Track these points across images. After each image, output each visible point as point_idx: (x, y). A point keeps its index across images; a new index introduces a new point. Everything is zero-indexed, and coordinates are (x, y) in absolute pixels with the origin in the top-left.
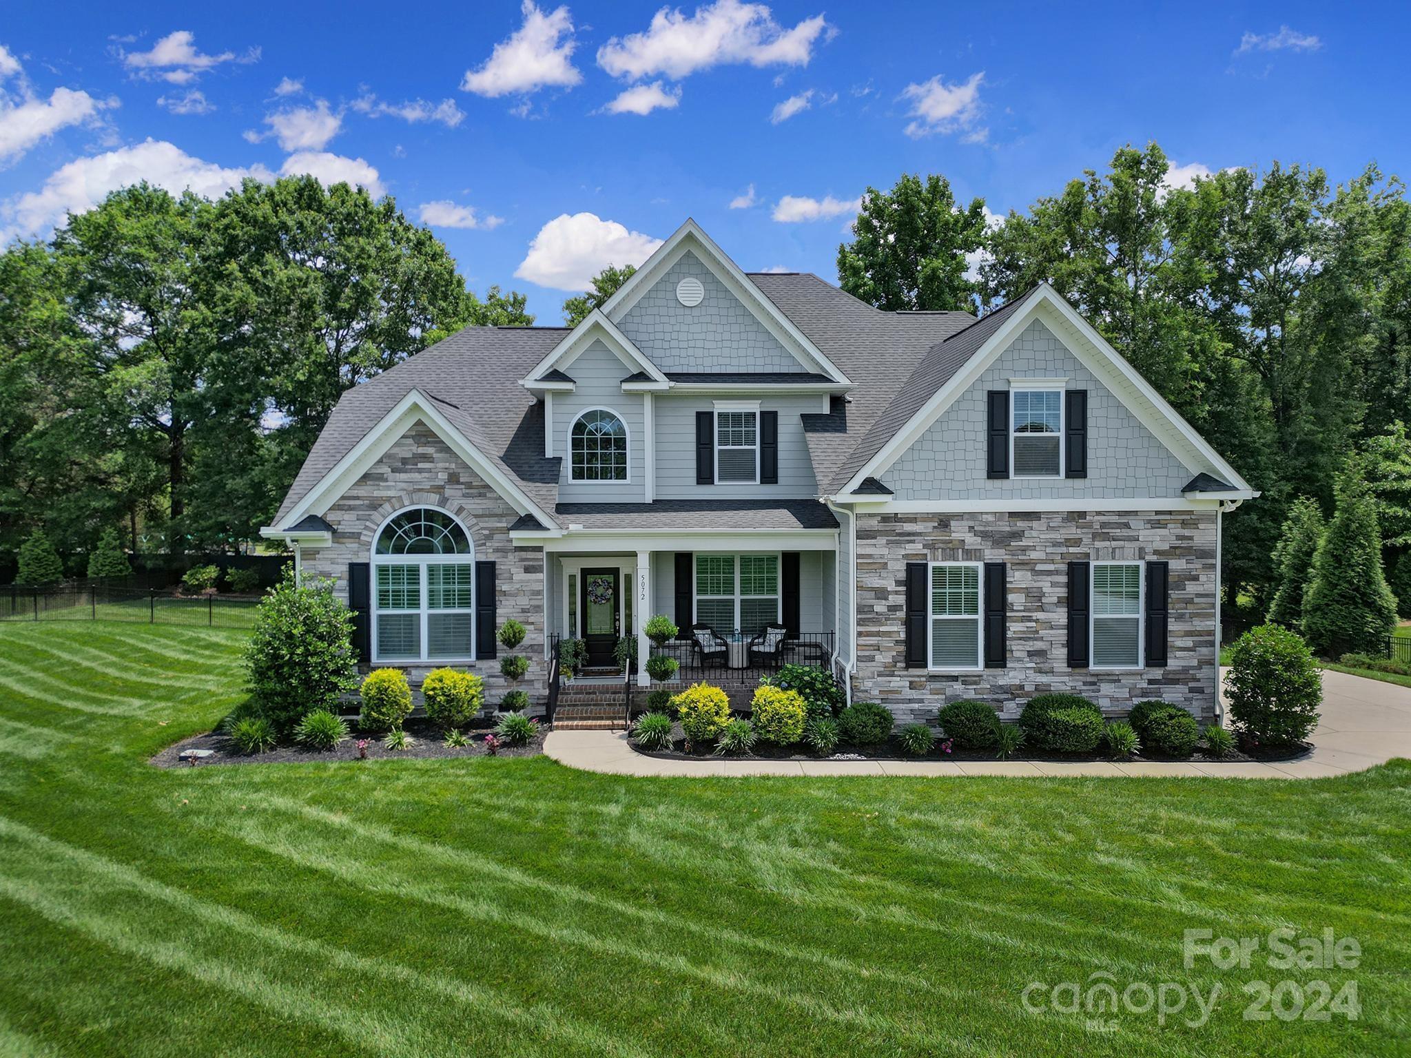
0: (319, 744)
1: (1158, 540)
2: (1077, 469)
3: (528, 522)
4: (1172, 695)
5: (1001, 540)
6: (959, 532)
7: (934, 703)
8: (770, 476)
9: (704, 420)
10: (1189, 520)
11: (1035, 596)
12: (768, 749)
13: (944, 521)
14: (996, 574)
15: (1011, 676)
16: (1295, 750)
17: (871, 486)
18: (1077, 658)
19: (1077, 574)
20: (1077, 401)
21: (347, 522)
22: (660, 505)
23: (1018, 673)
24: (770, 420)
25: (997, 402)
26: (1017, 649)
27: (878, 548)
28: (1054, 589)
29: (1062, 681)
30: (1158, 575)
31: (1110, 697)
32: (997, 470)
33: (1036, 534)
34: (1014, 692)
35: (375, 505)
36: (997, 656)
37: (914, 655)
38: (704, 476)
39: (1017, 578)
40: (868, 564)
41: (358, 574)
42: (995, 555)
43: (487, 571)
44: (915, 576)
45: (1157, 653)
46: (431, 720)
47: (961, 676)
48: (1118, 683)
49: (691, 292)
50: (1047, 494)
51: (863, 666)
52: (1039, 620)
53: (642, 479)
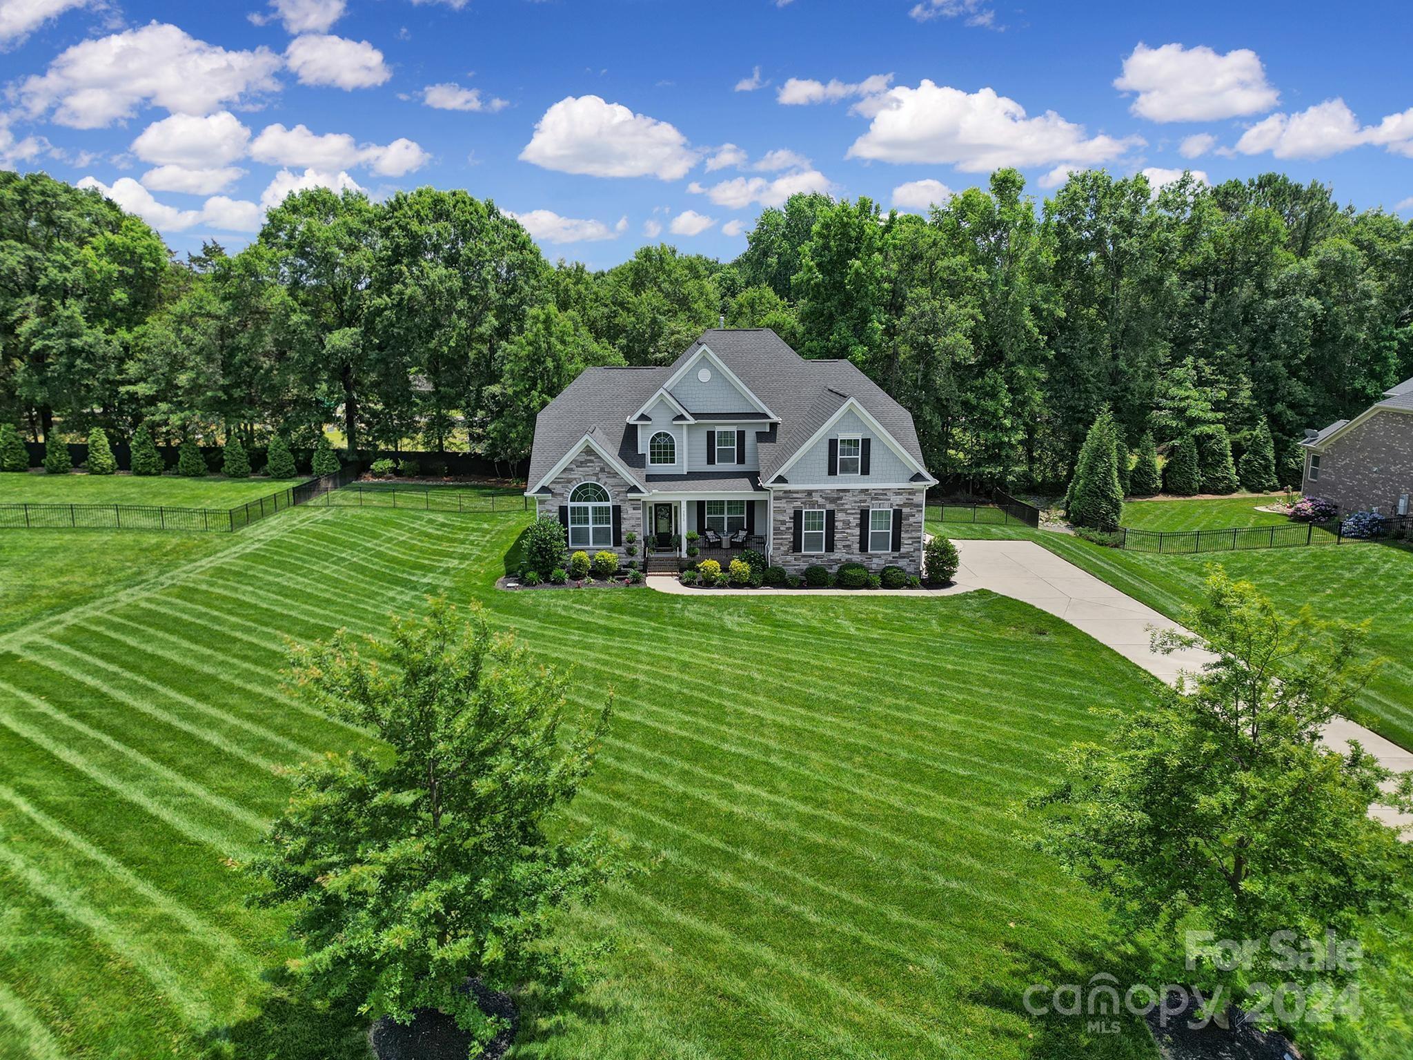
0: (559, 582)
1: (898, 500)
2: (866, 471)
3: (634, 489)
4: (902, 563)
5: (833, 501)
6: (816, 497)
7: (804, 566)
8: (741, 460)
9: (711, 435)
10: (912, 492)
11: (847, 524)
12: (735, 585)
13: (810, 493)
14: (831, 515)
15: (837, 555)
16: (949, 584)
17: (781, 479)
18: (863, 548)
19: (864, 514)
20: (866, 443)
21: (558, 488)
22: (692, 476)
23: (839, 554)
24: (741, 435)
25: (833, 443)
26: (839, 545)
27: (782, 504)
28: (854, 520)
29: (857, 557)
30: (898, 514)
31: (876, 564)
32: (832, 471)
33: (848, 498)
34: (837, 561)
35: (569, 481)
36: (830, 547)
37: (796, 547)
38: (711, 461)
39: (840, 516)
40: (779, 511)
41: (563, 510)
42: (830, 507)
43: (617, 510)
44: (797, 515)
45: (897, 546)
46: (600, 572)
47: (815, 555)
48: (880, 558)
49: (705, 375)
50: (853, 482)
51: (776, 551)
52: (848, 533)
53: (682, 464)
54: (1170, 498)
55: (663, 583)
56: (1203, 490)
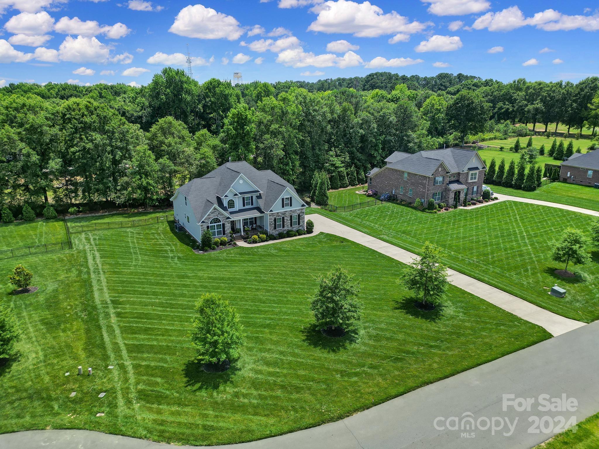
0: (214, 249)
1: (298, 212)
2: (291, 206)
3: (228, 218)
4: (300, 228)
5: (284, 214)
6: (280, 214)
7: (277, 233)
8: (252, 204)
9: (244, 198)
10: (302, 209)
11: (287, 220)
12: (263, 241)
13: (278, 213)
14: (283, 218)
15: (285, 229)
16: (312, 232)
17: (271, 211)
18: (291, 226)
19: (291, 217)
20: (291, 198)
21: (206, 221)
22: (240, 211)
23: (286, 228)
24: (252, 197)
25: (283, 199)
26: (285, 226)
27: (271, 217)
28: (289, 219)
29: (290, 228)
30: (299, 216)
31: (294, 229)
32: (283, 207)
33: (287, 213)
34: (285, 230)
35: (209, 218)
36: (283, 227)
37: (275, 228)
38: (244, 206)
39: (285, 218)
40: (270, 219)
41: (208, 227)
42: (283, 216)
43: (224, 224)
44: (275, 220)
45: (299, 224)
46: (223, 243)
47: (280, 229)
48: (295, 228)
49: (241, 182)
50: (288, 209)
51: (269, 229)
52: (287, 222)
53: (236, 208)
54: (334, 190)
55: (241, 243)
56: (340, 187)
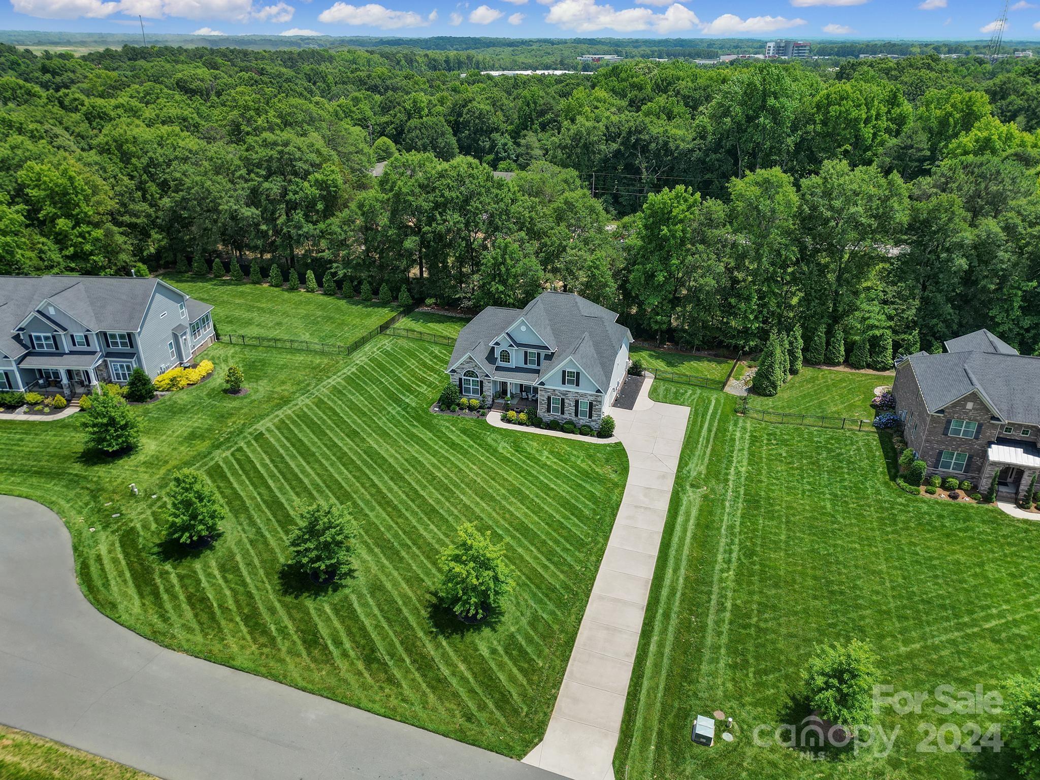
0: (453, 411)
1: (591, 398)
2: (578, 385)
3: (488, 375)
4: (592, 424)
5: (564, 395)
6: (557, 392)
7: (552, 419)
9: (526, 353)
10: (597, 396)
11: (570, 405)
12: (520, 423)
13: (554, 390)
14: (563, 400)
15: (565, 417)
16: (611, 436)
17: (542, 384)
18: (576, 415)
19: (577, 402)
20: (578, 374)
21: (459, 371)
22: (518, 369)
23: (567, 416)
24: (539, 354)
25: (564, 372)
26: (566, 412)
27: (543, 393)
28: (573, 404)
29: (574, 418)
30: (591, 404)
31: (582, 422)
32: (564, 383)
33: (570, 395)
34: (565, 419)
35: (463, 369)
36: (563, 413)
37: (549, 411)
38: (525, 363)
39: (566, 401)
40: (542, 395)
41: (460, 379)
42: (563, 397)
43: (482, 382)
44: (549, 398)
45: (590, 417)
46: (471, 408)
47: (555, 415)
48: (583, 420)
49: (523, 328)
50: (572, 389)
51: (541, 412)
52: (570, 409)
53: (513, 364)
55: (494, 418)
